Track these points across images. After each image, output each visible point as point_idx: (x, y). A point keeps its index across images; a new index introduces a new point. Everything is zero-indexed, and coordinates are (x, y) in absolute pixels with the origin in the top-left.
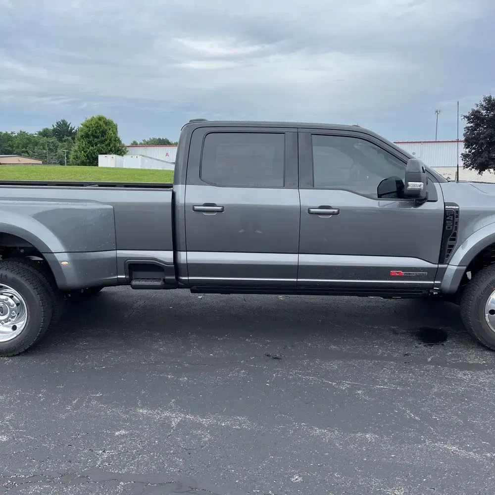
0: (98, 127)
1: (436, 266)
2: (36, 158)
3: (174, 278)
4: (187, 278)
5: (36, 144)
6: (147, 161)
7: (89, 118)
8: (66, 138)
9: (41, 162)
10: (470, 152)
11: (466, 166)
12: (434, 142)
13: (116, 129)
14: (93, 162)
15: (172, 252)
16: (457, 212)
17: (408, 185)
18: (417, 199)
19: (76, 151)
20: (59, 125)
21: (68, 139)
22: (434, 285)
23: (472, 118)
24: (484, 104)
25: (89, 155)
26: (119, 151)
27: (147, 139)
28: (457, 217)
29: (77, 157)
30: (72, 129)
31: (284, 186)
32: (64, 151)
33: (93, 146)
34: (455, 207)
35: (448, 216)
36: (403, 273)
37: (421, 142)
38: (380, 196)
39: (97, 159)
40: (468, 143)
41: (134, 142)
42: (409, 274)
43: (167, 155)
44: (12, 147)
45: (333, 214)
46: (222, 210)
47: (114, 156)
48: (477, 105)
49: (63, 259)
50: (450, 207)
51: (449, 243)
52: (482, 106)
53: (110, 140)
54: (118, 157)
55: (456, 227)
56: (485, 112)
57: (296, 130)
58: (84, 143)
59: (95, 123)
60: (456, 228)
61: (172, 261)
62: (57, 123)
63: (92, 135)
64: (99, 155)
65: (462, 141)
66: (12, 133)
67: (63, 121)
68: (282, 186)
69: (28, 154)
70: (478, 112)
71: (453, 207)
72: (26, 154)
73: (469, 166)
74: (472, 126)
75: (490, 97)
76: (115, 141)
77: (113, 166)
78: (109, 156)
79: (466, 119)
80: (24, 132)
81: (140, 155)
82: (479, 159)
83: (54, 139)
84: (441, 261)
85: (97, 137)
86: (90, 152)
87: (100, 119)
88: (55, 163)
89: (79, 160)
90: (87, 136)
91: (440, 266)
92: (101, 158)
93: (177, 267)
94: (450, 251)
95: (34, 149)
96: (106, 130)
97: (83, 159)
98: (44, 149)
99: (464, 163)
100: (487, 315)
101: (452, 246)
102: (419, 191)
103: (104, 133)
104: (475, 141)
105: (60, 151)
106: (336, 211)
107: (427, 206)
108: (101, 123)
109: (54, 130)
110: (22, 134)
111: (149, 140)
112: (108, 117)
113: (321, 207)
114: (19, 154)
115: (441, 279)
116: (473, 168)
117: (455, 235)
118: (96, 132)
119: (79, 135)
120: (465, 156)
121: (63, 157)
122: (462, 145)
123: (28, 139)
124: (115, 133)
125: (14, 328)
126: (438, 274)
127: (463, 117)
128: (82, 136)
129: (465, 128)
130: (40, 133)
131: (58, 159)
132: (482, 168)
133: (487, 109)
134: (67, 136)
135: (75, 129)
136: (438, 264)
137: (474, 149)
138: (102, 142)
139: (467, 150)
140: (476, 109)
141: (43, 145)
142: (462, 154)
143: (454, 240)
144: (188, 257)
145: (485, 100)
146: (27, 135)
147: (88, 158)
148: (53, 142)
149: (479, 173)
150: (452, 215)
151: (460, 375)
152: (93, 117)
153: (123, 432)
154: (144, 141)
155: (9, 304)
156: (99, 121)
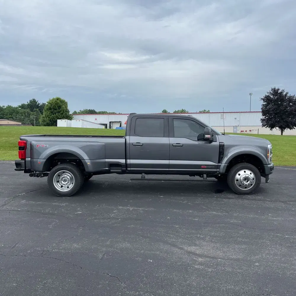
0: (57, 104)
1: (217, 164)
2: (17, 121)
3: (125, 169)
4: (130, 169)
5: (18, 113)
6: (85, 123)
7: (51, 99)
8: (35, 109)
9: (21, 123)
10: (265, 118)
11: (263, 126)
12: (249, 112)
13: (67, 105)
14: (54, 123)
15: (125, 160)
16: (224, 145)
17: (205, 136)
18: (210, 141)
19: (43, 117)
20: (31, 102)
21: (36, 110)
22: (217, 171)
23: (266, 100)
24: (272, 92)
25: (51, 119)
26: (69, 117)
27: (82, 110)
28: (224, 147)
29: (44, 121)
30: (39, 104)
31: (164, 137)
32: (34, 117)
33: (53, 114)
35: (221, 147)
36: (206, 167)
37: (239, 112)
38: (198, 140)
39: (56, 122)
40: (264, 112)
41: (75, 111)
42: (208, 167)
43: (96, 119)
44: (4, 115)
45: (181, 146)
46: (143, 145)
47: (66, 120)
48: (268, 93)
49: (88, 162)
50: (221, 144)
51: (222, 156)
52: (271, 93)
53: (63, 111)
54: (69, 121)
56: (272, 96)
57: (167, 117)
58: (48, 113)
59: (54, 101)
60: (224, 151)
61: (125, 163)
62: (30, 101)
63: (53, 108)
64: (58, 120)
65: (261, 112)
66: (3, 106)
67: (34, 100)
68: (163, 136)
69: (13, 119)
70: (268, 96)
72: (12, 119)
73: (265, 126)
74: (265, 104)
75: (275, 88)
76: (66, 111)
77: (66, 126)
78: (64, 121)
79: (262, 100)
80: (10, 106)
81: (81, 120)
82: (270, 122)
83: (28, 110)
84: (219, 162)
85: (56, 110)
86: (52, 118)
87: (58, 99)
88: (28, 124)
89: (46, 122)
90: (50, 109)
91: (219, 164)
92: (59, 121)
93: (126, 165)
94: (222, 159)
95: (16, 116)
96: (61, 106)
97: (48, 121)
98: (22, 116)
99: (262, 124)
100: (235, 181)
101: (223, 157)
102: (209, 138)
103: (60, 107)
104: (267, 112)
105: (31, 117)
106: (182, 145)
107: (213, 143)
108: (58, 101)
109: (28, 105)
110: (9, 107)
111: (83, 110)
112: (62, 98)
113: (177, 144)
114: (8, 119)
115: (219, 169)
116: (267, 126)
117: (223, 153)
118: (55, 107)
119: (46, 108)
120: (263, 120)
121: (33, 121)
122: (261, 114)
123: (13, 110)
124: (66, 107)
125: (68, 187)
126: (218, 167)
127: (261, 99)
128: (47, 109)
129: (262, 105)
130: (20, 107)
131: (30, 121)
132: (272, 127)
133: (273, 95)
134: (36, 108)
135: (41, 104)
137: (267, 116)
138: (59, 112)
139: (264, 117)
140: (267, 94)
141: (21, 113)
142: (261, 119)
143: (223, 155)
144: (130, 161)
145: (272, 90)
146: (13, 108)
147: (51, 121)
148: (27, 112)
149: (271, 129)
151: (224, 200)
152: (54, 98)
153: (116, 211)
154: (80, 111)
155: (67, 178)
156: (57, 101)
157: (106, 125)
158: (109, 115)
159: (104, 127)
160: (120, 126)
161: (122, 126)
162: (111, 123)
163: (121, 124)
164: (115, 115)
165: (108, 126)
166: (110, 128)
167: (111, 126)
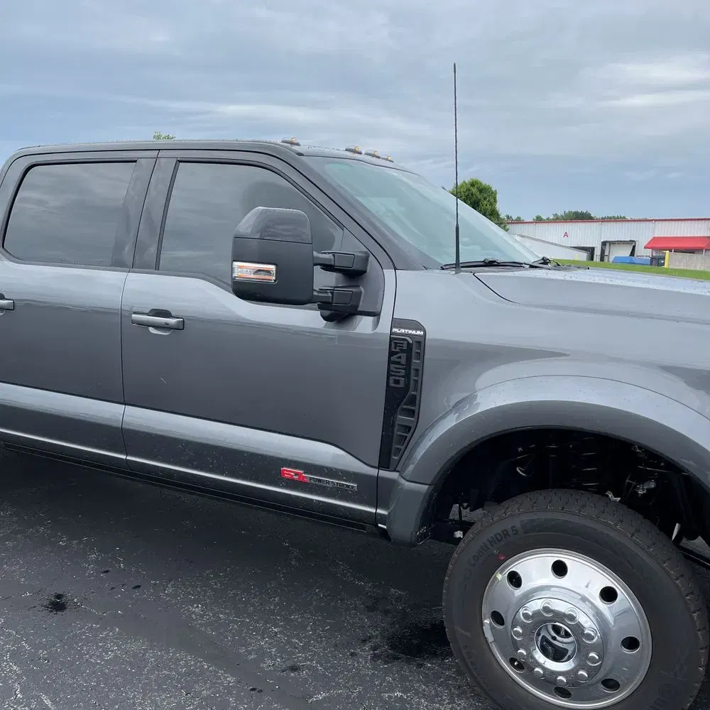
1: (373, 472)
13: (495, 198)
16: (419, 343)
22: (377, 518)
34: (414, 332)
35: (397, 353)
36: (306, 476)
41: (538, 216)
42: (320, 481)
43: (566, 235)
50: (402, 331)
51: (401, 418)
55: (416, 381)
57: (155, 154)
59: (465, 190)
60: (417, 386)
71: (410, 332)
84: (385, 462)
87: (473, 184)
91: (383, 473)
94: (403, 439)
96: (481, 200)
100: (487, 621)
101: (408, 429)
103: (477, 204)
108: (474, 190)
115: (388, 505)
117: (413, 400)
124: (494, 204)
126: (379, 491)
136: (378, 468)
143: (411, 413)
150: (402, 351)
152: (465, 182)
156: (472, 188)
157: (591, 251)
158: (603, 223)
159: (583, 256)
160: (632, 254)
161: (635, 255)
162: (608, 244)
163: (634, 247)
164: (624, 223)
165: (598, 252)
166: (602, 259)
167: (606, 253)
